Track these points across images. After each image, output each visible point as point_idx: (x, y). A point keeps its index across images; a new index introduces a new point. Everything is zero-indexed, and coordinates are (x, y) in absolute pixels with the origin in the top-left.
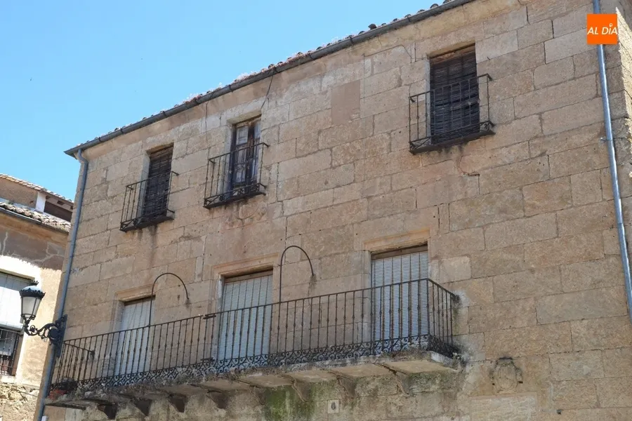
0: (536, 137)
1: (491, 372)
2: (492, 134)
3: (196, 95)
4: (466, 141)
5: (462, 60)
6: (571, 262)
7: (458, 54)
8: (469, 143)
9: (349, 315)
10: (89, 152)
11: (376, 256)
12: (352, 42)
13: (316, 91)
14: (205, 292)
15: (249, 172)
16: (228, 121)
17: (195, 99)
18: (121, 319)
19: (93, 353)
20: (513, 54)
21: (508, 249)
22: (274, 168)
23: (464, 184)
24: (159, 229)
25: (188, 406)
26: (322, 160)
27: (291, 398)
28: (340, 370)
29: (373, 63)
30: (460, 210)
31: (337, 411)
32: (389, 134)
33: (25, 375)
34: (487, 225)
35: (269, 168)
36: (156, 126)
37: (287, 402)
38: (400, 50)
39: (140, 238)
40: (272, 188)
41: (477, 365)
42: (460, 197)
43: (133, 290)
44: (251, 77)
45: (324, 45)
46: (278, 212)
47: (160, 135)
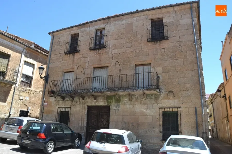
0: (178, 41)
1: (167, 94)
2: (168, 39)
3: (86, 22)
4: (161, 40)
5: (159, 21)
6: (187, 71)
8: (162, 41)
9: (130, 79)
10: (54, 34)
11: (137, 65)
12: (131, 13)
13: (121, 24)
14: (89, 71)
15: (100, 42)
16: (95, 29)
17: (86, 23)
18: (64, 76)
19: (57, 84)
20: (172, 22)
21: (172, 66)
22: (109, 42)
23: (161, 50)
24: (75, 55)
25: (85, 99)
26: (122, 41)
27: (114, 98)
28: (130, 92)
29: (136, 19)
30: (159, 56)
31: (127, 102)
32: (141, 36)
34: (167, 61)
35: (107, 42)
36: (74, 28)
37: (113, 99)
38: (144, 17)
39: (69, 56)
40: (108, 47)
41: (164, 93)
42: (160, 53)
43: (67, 69)
44: (103, 18)
45: (123, 13)
46: (110, 53)
47: (75, 31)
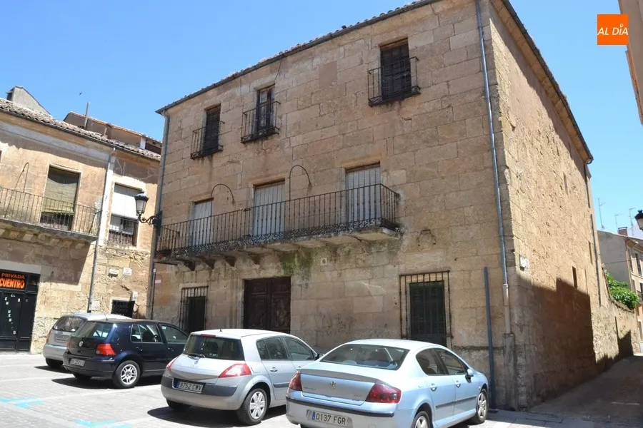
0: (445, 96)
1: (418, 239)
2: (419, 94)
3: (234, 73)
4: (403, 99)
5: (400, 48)
6: (465, 172)
7: (398, 44)
8: (405, 100)
9: (332, 207)
10: (170, 111)
11: (349, 170)
12: (331, 37)
13: (309, 68)
14: (244, 195)
15: (268, 120)
16: (254, 88)
17: (233, 75)
18: (194, 212)
19: (179, 233)
20: (431, 45)
21: (428, 165)
22: (284, 117)
23: (402, 125)
24: (214, 157)
25: (237, 263)
26: (314, 112)
27: (298, 257)
28: (328, 240)
29: (345, 50)
30: (400, 141)
31: (326, 264)
32: (356, 94)
33: (141, 246)
34: (417, 150)
35: (281, 118)
36: (210, 93)
37: (296, 259)
38: (362, 42)
39: (202, 163)
40: (283, 130)
41: (409, 235)
42: (400, 133)
43: (200, 195)
44: (268, 60)
45: (314, 39)
46: (287, 145)
47: (212, 99)
